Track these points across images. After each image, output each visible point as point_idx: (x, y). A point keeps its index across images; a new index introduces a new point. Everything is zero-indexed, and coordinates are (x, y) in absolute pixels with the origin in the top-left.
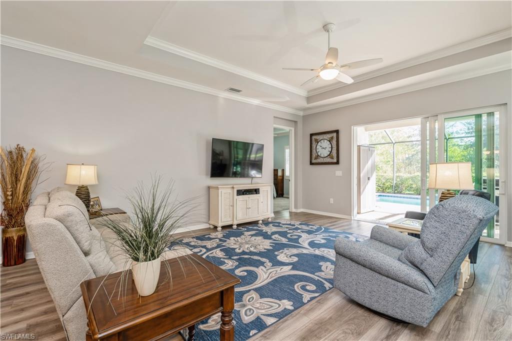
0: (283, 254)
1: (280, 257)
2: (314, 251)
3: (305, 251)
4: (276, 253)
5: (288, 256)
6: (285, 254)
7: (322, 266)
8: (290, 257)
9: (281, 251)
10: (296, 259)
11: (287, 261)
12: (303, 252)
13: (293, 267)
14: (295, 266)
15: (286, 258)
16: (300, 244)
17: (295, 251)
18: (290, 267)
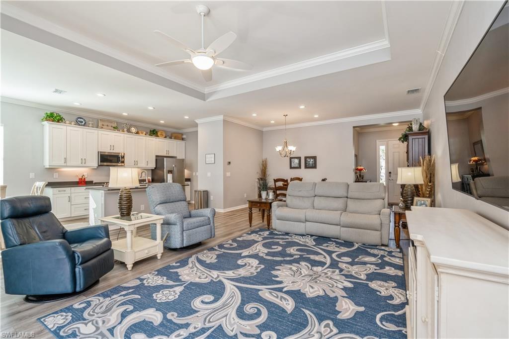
0: (255, 266)
1: (256, 262)
2: (218, 276)
3: (230, 274)
4: (263, 266)
5: (248, 264)
6: (252, 267)
7: (215, 259)
8: (246, 264)
9: (259, 270)
10: (240, 262)
11: (247, 259)
12: (232, 271)
13: (241, 255)
14: (239, 256)
15: (250, 262)
16: (237, 287)
17: (242, 272)
18: (243, 255)
